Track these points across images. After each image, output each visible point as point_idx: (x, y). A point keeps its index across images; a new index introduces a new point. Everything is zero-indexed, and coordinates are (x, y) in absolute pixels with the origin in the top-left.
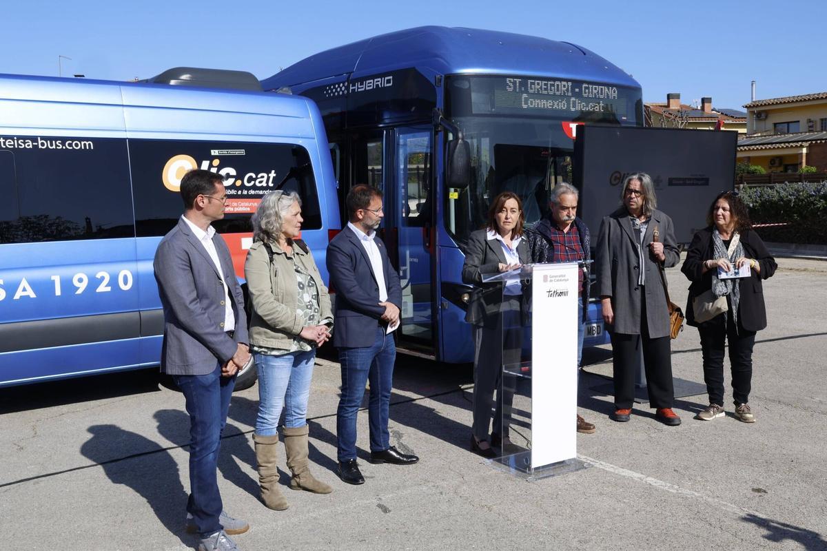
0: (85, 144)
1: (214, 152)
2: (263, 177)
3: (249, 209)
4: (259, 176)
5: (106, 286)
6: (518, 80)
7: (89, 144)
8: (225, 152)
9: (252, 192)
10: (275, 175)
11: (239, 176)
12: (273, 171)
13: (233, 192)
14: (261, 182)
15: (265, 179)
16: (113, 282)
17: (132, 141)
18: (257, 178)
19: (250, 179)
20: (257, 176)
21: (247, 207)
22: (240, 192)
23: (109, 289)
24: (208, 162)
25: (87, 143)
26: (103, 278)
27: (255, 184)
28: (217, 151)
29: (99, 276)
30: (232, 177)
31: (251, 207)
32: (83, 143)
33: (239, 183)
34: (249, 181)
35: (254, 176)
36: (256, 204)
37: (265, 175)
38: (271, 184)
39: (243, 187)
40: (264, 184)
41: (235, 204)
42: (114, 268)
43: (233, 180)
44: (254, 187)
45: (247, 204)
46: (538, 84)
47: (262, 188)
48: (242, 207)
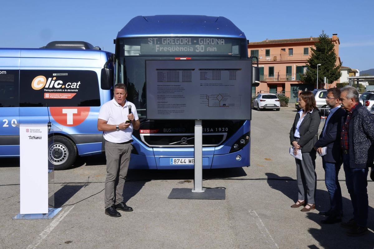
0: (3, 72)
1: (54, 75)
2: (74, 84)
3: (67, 97)
4: (73, 84)
5: (7, 125)
6: (155, 39)
7: (5, 72)
8: (59, 74)
9: (69, 90)
10: (80, 83)
11: (64, 84)
12: (79, 82)
13: (61, 90)
14: (73, 86)
15: (75, 85)
16: (9, 123)
17: (21, 71)
18: (72, 85)
19: (69, 85)
20: (72, 84)
21: (66, 96)
22: (63, 91)
23: (8, 126)
24: (51, 78)
25: (4, 72)
26: (5, 122)
27: (70, 87)
28: (55, 74)
29: (4, 121)
30: (61, 84)
31: (67, 96)
32: (2, 72)
33: (63, 87)
34: (68, 86)
35: (70, 84)
36: (70, 95)
37: (76, 84)
38: (78, 87)
39: (65, 88)
40: (75, 87)
41: (61, 95)
42: (10, 118)
43: (61, 85)
44: (70, 88)
45: (66, 95)
46: (169, 40)
47: (74, 89)
48: (64, 96)
